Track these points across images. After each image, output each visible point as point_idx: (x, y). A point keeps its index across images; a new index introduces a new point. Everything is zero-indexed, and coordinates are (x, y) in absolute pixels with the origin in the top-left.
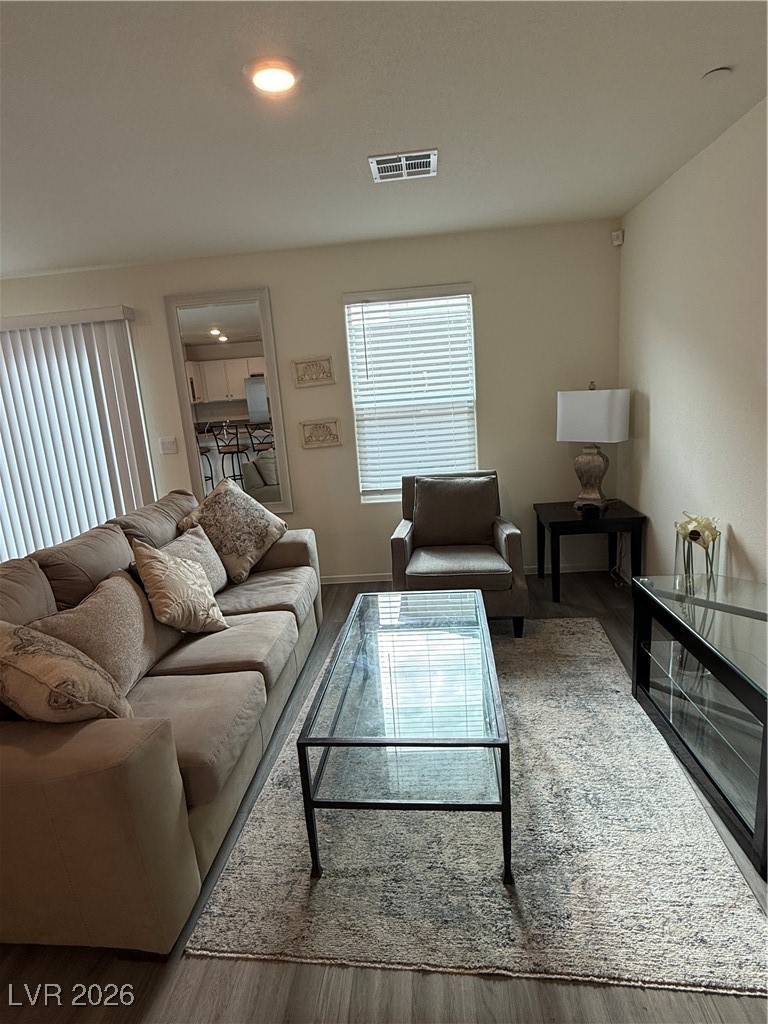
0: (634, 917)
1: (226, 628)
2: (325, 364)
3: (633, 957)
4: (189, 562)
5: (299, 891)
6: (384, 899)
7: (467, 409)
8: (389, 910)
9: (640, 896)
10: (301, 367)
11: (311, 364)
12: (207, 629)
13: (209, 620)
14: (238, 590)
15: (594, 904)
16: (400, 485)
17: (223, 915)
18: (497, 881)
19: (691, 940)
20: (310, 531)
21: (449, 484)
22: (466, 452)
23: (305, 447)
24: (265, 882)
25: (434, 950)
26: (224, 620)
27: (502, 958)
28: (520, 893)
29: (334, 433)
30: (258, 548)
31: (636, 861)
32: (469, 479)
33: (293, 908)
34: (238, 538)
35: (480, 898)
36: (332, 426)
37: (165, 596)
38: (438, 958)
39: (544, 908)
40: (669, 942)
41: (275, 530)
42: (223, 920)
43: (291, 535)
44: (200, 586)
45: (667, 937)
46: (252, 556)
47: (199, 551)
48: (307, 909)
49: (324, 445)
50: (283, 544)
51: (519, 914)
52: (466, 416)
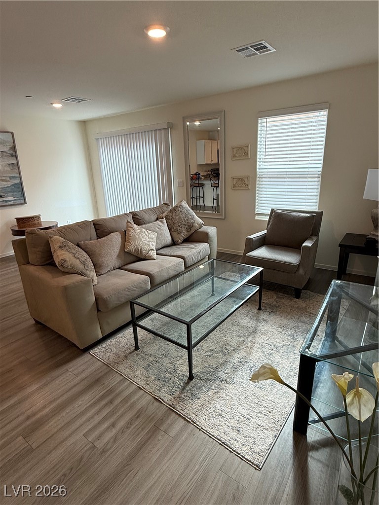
0: (221, 411)
1: (155, 259)
2: (246, 148)
3: (207, 420)
4: (149, 232)
5: (128, 352)
6: (149, 365)
7: (317, 175)
8: (147, 368)
9: (232, 406)
10: (235, 150)
11: (240, 148)
12: (147, 258)
13: (148, 255)
14: (174, 247)
15: (212, 399)
16: (269, 212)
17: (105, 348)
18: (187, 377)
19: (234, 428)
20: (214, 228)
21: (289, 215)
22: (314, 199)
23: (233, 189)
24: (123, 345)
25: (148, 384)
26: (155, 256)
27: (165, 397)
28: (190, 384)
29: (246, 183)
30: (188, 231)
31: (245, 396)
32: (300, 214)
33: (122, 355)
34: (179, 226)
35: (176, 379)
36: (245, 180)
37: (129, 242)
38: (148, 388)
39: (193, 392)
40: (225, 424)
41: (197, 225)
42: (104, 349)
43: (205, 228)
44: (148, 242)
45: (226, 422)
46: (184, 235)
47: (159, 228)
48: (126, 357)
49: (241, 188)
50: (199, 232)
51: (184, 388)
52: (316, 179)
